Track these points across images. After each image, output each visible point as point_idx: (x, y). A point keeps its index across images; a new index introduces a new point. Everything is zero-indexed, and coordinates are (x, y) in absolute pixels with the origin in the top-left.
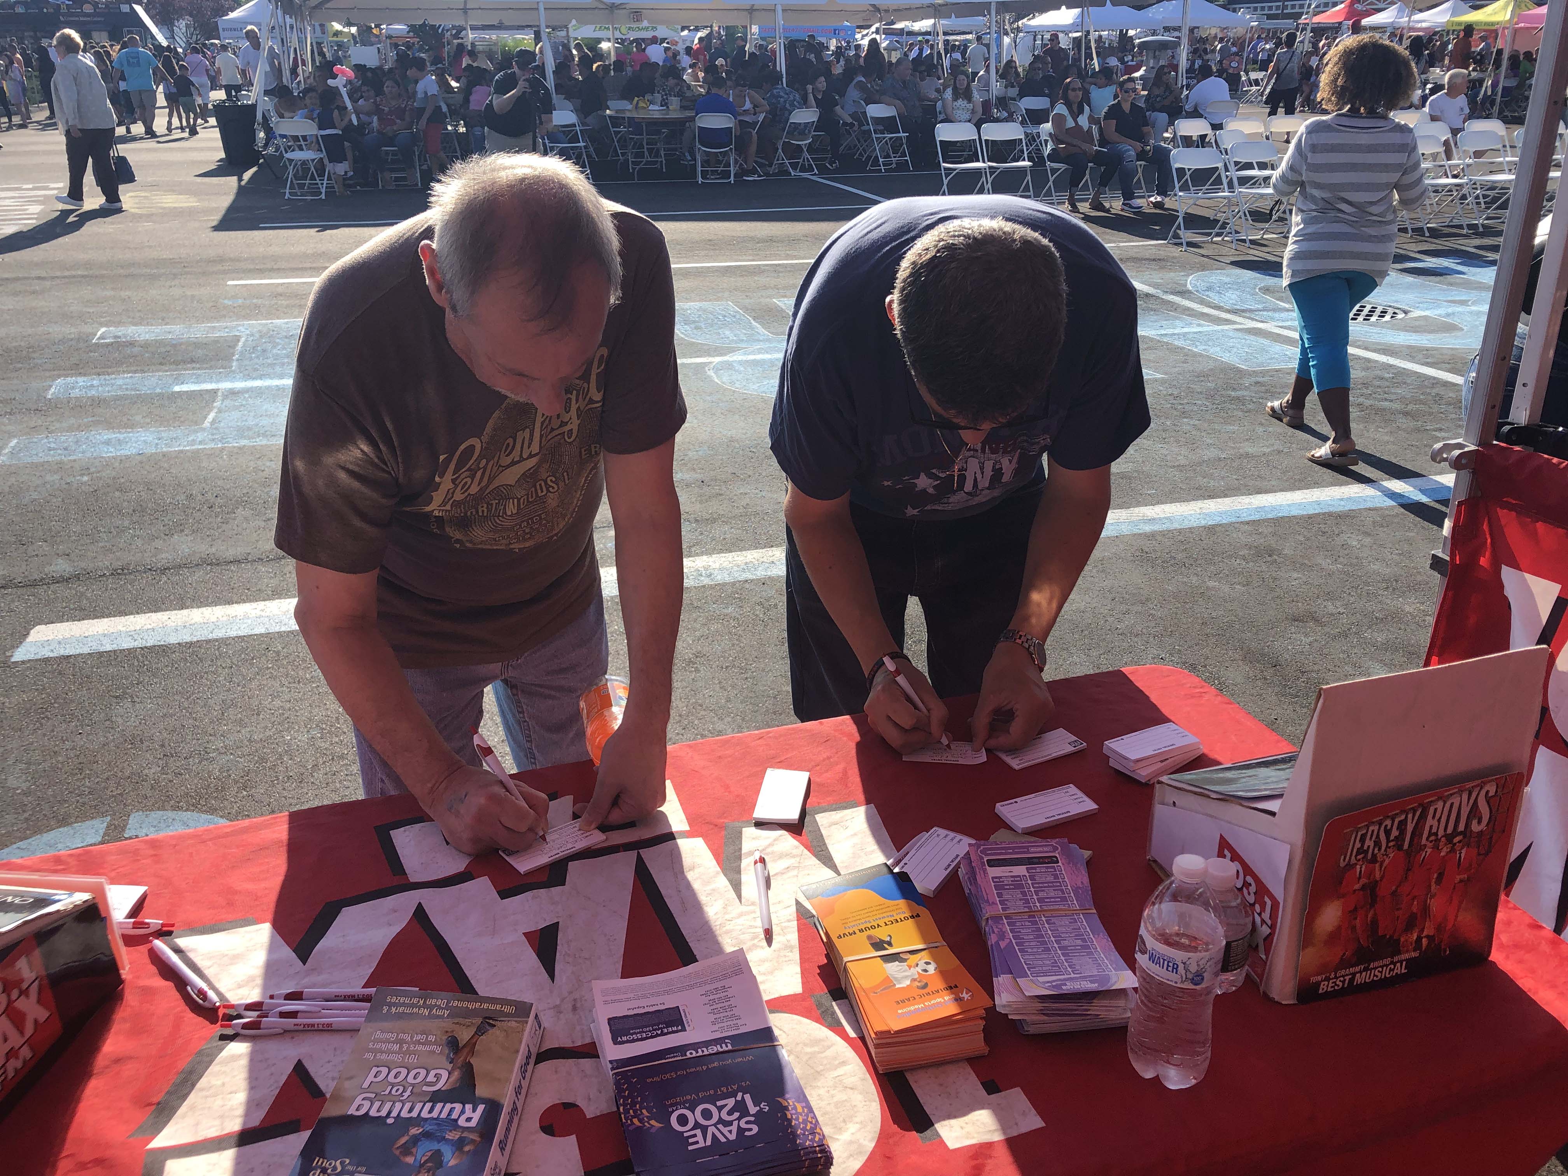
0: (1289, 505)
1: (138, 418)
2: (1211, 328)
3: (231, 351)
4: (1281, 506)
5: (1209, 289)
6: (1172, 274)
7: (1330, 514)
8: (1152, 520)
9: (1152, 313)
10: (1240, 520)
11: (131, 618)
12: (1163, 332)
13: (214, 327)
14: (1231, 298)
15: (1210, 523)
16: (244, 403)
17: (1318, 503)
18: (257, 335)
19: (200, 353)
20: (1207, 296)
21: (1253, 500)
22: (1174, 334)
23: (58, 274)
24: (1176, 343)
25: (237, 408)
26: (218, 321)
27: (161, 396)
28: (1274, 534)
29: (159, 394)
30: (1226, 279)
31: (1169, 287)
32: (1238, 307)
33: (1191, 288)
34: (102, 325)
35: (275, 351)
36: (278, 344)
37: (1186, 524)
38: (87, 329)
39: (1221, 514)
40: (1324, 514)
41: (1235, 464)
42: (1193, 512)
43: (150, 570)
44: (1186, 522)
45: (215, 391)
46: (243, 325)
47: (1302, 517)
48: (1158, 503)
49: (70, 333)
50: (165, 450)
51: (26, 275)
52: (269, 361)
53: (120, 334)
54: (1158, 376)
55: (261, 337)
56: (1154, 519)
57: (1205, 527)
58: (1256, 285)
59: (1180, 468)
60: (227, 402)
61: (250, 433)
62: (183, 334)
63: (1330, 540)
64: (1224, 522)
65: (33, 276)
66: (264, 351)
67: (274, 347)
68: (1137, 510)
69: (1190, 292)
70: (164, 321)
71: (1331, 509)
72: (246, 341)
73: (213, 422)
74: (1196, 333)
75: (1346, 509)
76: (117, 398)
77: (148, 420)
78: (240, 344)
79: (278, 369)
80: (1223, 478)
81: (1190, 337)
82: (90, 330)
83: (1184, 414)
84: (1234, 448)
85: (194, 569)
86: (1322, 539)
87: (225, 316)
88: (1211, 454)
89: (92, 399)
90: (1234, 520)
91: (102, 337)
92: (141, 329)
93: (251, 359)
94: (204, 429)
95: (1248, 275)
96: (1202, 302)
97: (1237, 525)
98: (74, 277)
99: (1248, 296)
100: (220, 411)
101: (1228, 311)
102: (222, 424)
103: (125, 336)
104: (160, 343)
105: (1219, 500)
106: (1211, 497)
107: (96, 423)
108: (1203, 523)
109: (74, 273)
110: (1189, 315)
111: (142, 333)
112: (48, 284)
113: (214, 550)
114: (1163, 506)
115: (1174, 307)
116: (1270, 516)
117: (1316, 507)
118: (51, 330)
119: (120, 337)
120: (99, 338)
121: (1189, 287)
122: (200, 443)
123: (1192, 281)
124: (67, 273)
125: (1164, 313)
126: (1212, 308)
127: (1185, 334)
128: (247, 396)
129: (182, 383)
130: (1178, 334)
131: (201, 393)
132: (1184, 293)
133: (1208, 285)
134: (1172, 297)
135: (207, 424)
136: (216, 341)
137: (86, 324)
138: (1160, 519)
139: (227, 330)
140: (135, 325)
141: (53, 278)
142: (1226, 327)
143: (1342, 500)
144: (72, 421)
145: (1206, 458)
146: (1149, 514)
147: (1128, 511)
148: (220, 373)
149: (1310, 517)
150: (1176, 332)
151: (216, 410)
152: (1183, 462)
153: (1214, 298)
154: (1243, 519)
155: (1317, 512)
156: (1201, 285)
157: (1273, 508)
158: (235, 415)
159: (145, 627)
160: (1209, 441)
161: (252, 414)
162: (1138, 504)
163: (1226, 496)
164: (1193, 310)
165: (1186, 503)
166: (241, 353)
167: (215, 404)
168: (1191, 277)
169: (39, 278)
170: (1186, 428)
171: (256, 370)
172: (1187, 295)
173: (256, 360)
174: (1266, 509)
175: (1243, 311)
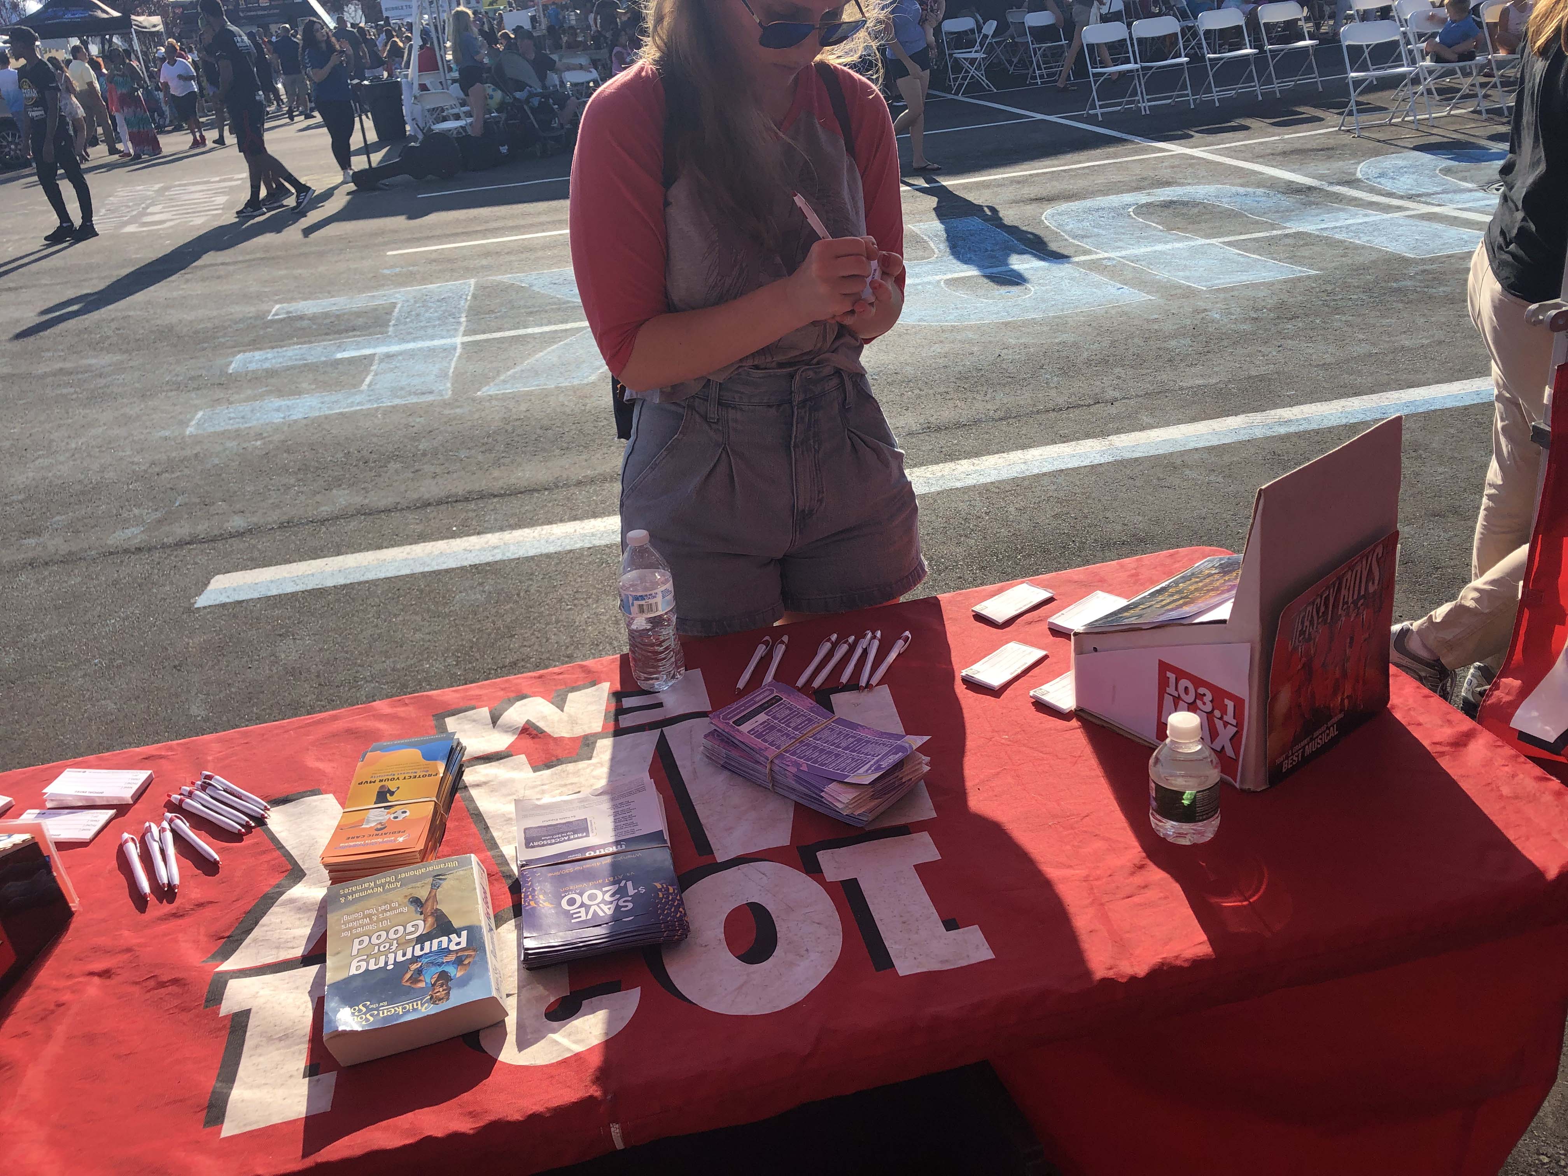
1: (304, 385)
2: (1378, 217)
3: (388, 317)
5: (1382, 175)
6: (1341, 163)
9: (1313, 207)
12: (1323, 226)
13: (372, 296)
14: (1405, 182)
16: (398, 365)
18: (412, 301)
19: (360, 321)
20: (1379, 183)
22: (1336, 227)
24: (1337, 236)
25: (392, 370)
26: (377, 291)
29: (324, 362)
30: (1401, 164)
31: (1337, 177)
32: (1414, 192)
33: (1361, 176)
34: (276, 302)
36: (431, 308)
38: (264, 307)
45: (374, 356)
46: (400, 292)
49: (249, 313)
50: (326, 413)
52: (421, 324)
53: (291, 309)
54: (1312, 272)
55: (416, 302)
58: (1433, 166)
60: (384, 366)
61: (403, 392)
62: (346, 305)
66: (418, 315)
67: (427, 311)
69: (1359, 180)
70: (331, 294)
72: (402, 306)
73: (369, 385)
74: (1361, 224)
76: (289, 368)
77: (314, 387)
78: (397, 310)
81: (1353, 228)
82: (266, 309)
83: (1336, 310)
87: (383, 285)
89: (267, 371)
91: (276, 314)
92: (309, 303)
93: (405, 324)
94: (361, 391)
95: (1427, 157)
96: (1373, 190)
99: (1426, 179)
100: (376, 374)
101: (1401, 197)
102: (376, 386)
103: (296, 310)
104: (326, 315)
107: (269, 392)
110: (1355, 206)
111: (309, 307)
115: (1339, 198)
119: (291, 312)
120: (274, 315)
121: (1359, 175)
122: (357, 404)
123: (1362, 169)
125: (1326, 206)
126: (1381, 195)
127: (1348, 227)
128: (401, 358)
129: (344, 351)
130: (1340, 227)
131: (362, 358)
132: (1352, 182)
133: (1381, 171)
134: (1338, 187)
135: (364, 387)
136: (375, 309)
139: (385, 298)
140: (304, 299)
142: (1396, 215)
144: (249, 392)
145: (1355, 354)
148: (377, 339)
150: (1338, 224)
151: (372, 373)
153: (1386, 184)
156: (1373, 172)
158: (390, 376)
160: (1361, 337)
164: (1361, 200)
166: (398, 319)
167: (373, 368)
168: (1362, 164)
170: (1337, 325)
171: (409, 333)
172: (1355, 184)
173: (410, 325)
175: (1418, 195)
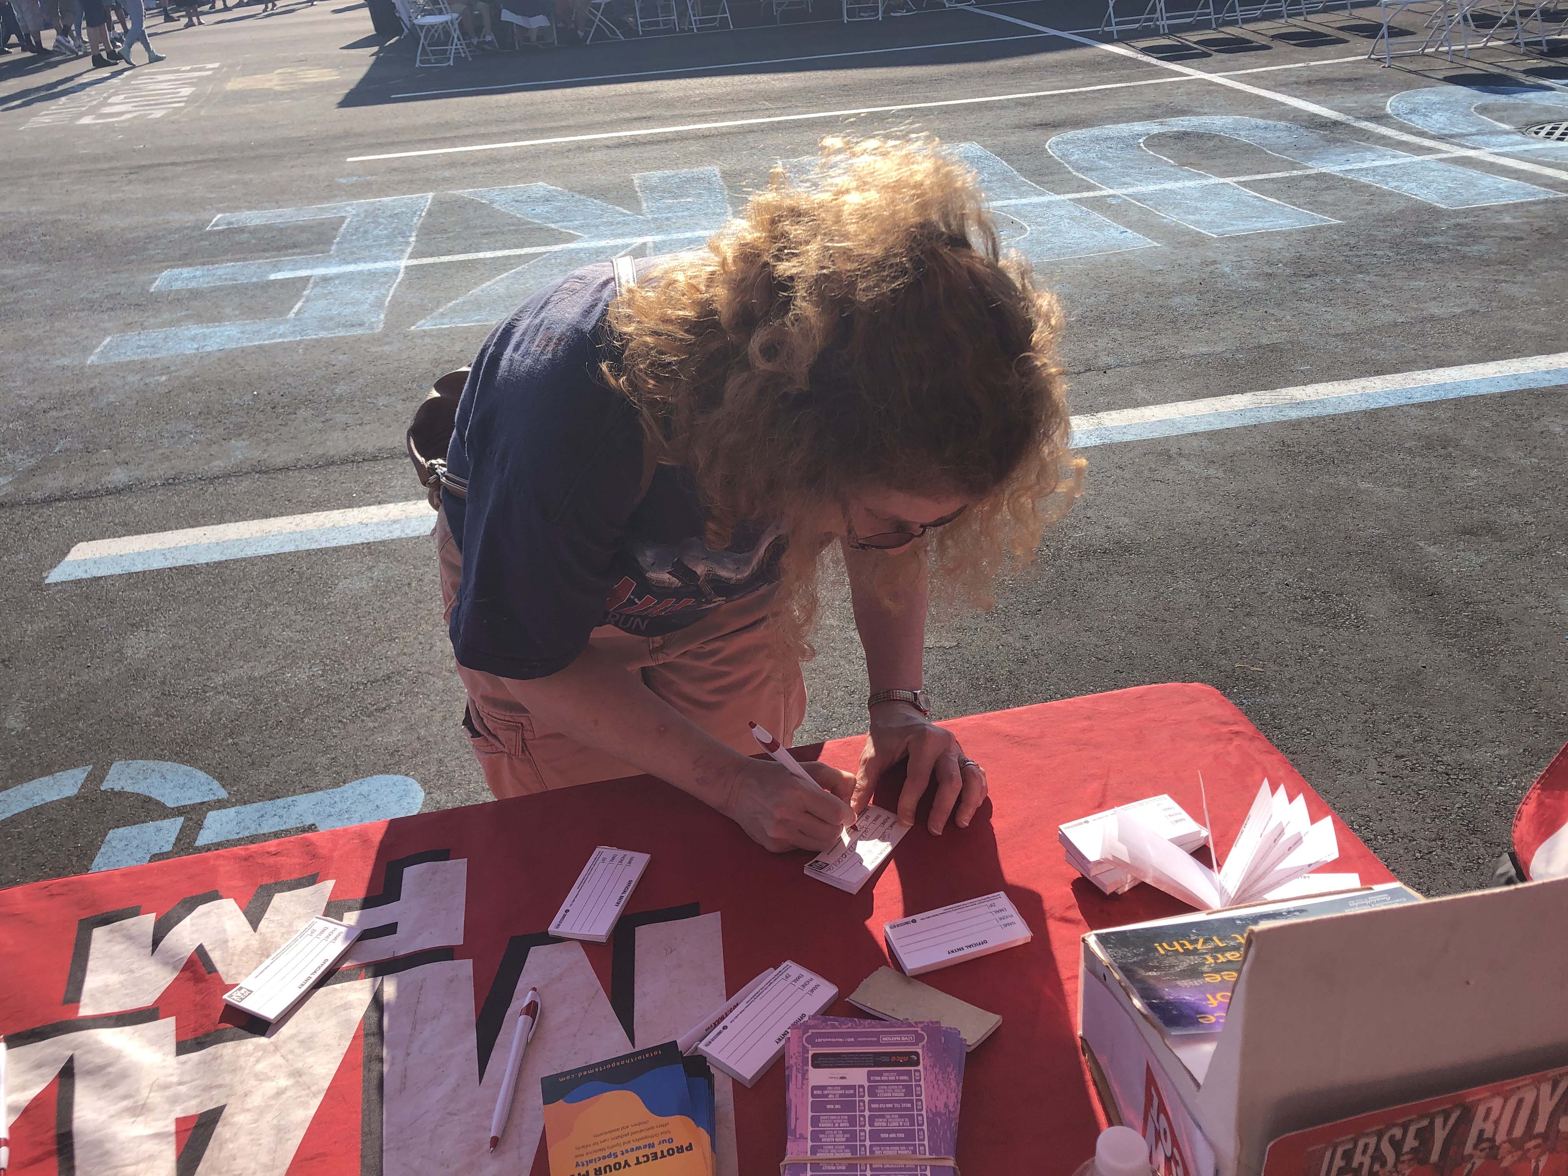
0: (1478, 381)
1: (228, 310)
2: (1408, 160)
3: (334, 233)
4: (1466, 382)
5: (1413, 111)
6: (1370, 96)
7: (1530, 392)
8: (1301, 404)
9: (1338, 144)
10: (1411, 402)
11: (168, 534)
12: (1348, 167)
13: (323, 208)
14: (1438, 121)
15: (1372, 407)
16: (333, 290)
17: (1516, 377)
18: (362, 215)
19: (304, 237)
20: (1409, 120)
21: (1431, 376)
22: (1362, 169)
23: (192, 158)
24: (1363, 180)
25: (325, 296)
26: (329, 202)
27: (256, 285)
28: (1453, 419)
29: (254, 284)
30: (1434, 98)
31: (1364, 111)
32: (1446, 132)
33: (1390, 112)
34: (219, 211)
35: (375, 232)
36: (380, 224)
37: (1344, 409)
38: (204, 216)
39: (1387, 395)
40: (1521, 391)
41: (1414, 330)
42: (1353, 393)
43: (200, 479)
44: (1343, 406)
45: (307, 279)
46: (352, 205)
47: (1492, 397)
48: (1311, 382)
49: (187, 222)
50: (245, 344)
51: (162, 161)
52: (367, 243)
53: (233, 220)
54: (1334, 222)
55: (366, 217)
56: (1304, 403)
57: (1365, 412)
58: (1471, 104)
59: (1345, 336)
60: (317, 290)
61: (331, 323)
62: (292, 218)
63: (1526, 425)
64: (1391, 404)
65: (168, 161)
66: (366, 232)
67: (376, 228)
68: (1284, 391)
69: (1388, 116)
70: (278, 204)
71: (1533, 385)
72: (351, 221)
73: (298, 312)
74: (1390, 166)
75: (1553, 384)
76: (215, 290)
77: (237, 313)
78: (344, 226)
79: (375, 251)
80: (1396, 348)
81: (1380, 171)
82: (207, 217)
83: (1360, 268)
84: (1416, 309)
85: (241, 478)
86: (1516, 425)
87: (336, 196)
88: (1385, 317)
89: (192, 291)
90: (1403, 401)
91: (216, 225)
92: (254, 213)
93: (351, 241)
94: (287, 321)
95: (1462, 92)
96: (1402, 128)
97: (1406, 409)
98: (205, 161)
99: (1461, 118)
100: (307, 301)
101: (1433, 138)
102: (306, 314)
103: (238, 221)
104: (269, 228)
105: (1388, 377)
106: (1378, 373)
107: (188, 317)
108: (1364, 406)
109: (206, 157)
110: (1384, 145)
111: (252, 218)
112: (179, 169)
113: (266, 456)
114: (1316, 386)
115: (1367, 136)
116: (1451, 396)
117: (1513, 382)
118: (171, 218)
119: (232, 223)
120: (214, 226)
121: (1389, 110)
122: (281, 336)
123: (1392, 104)
124: (200, 158)
125: (1353, 144)
126: (1414, 134)
127: (1375, 169)
128: (337, 282)
129: (279, 271)
130: (1367, 169)
131: (294, 281)
132: (1381, 118)
133: (1412, 106)
134: (1366, 123)
135: (292, 315)
136: (322, 224)
137: (205, 210)
138: (1311, 402)
139: (335, 211)
140: (249, 209)
141: (186, 163)
142: (1429, 158)
143: (1548, 372)
144: (168, 316)
145: (1378, 323)
146: (1298, 396)
147: (1274, 393)
148: (318, 258)
149: (1503, 396)
150: (1364, 166)
151: (303, 299)
152: (1349, 327)
153: (1418, 122)
154: (1415, 401)
155: (1513, 389)
156: (1403, 107)
157: (1456, 385)
158: (322, 303)
159: (180, 545)
160: (1386, 301)
161: (338, 302)
162: (1288, 384)
163: (1397, 371)
164: (1390, 138)
165: (1346, 382)
166: (344, 236)
167: (305, 293)
168: (1392, 98)
169: (172, 164)
170: (1359, 285)
171: (352, 253)
172: (1384, 120)
173: (356, 243)
174: (1447, 387)
175: (1452, 136)
